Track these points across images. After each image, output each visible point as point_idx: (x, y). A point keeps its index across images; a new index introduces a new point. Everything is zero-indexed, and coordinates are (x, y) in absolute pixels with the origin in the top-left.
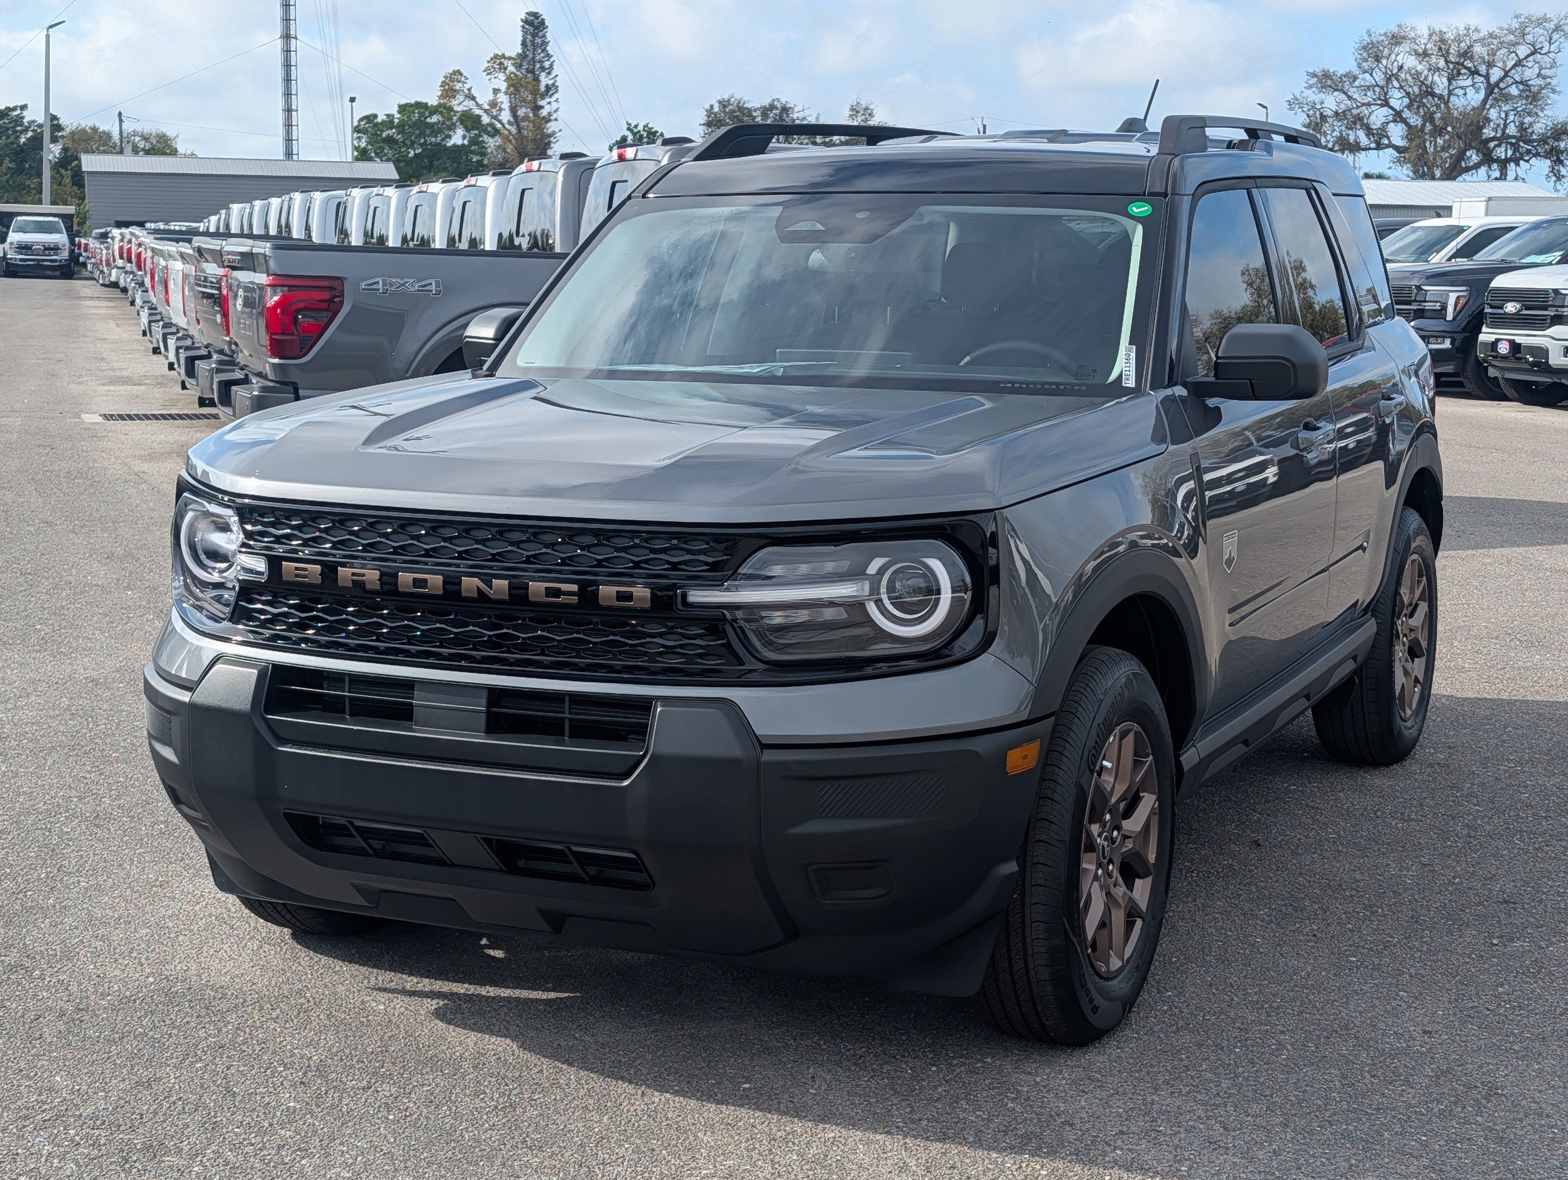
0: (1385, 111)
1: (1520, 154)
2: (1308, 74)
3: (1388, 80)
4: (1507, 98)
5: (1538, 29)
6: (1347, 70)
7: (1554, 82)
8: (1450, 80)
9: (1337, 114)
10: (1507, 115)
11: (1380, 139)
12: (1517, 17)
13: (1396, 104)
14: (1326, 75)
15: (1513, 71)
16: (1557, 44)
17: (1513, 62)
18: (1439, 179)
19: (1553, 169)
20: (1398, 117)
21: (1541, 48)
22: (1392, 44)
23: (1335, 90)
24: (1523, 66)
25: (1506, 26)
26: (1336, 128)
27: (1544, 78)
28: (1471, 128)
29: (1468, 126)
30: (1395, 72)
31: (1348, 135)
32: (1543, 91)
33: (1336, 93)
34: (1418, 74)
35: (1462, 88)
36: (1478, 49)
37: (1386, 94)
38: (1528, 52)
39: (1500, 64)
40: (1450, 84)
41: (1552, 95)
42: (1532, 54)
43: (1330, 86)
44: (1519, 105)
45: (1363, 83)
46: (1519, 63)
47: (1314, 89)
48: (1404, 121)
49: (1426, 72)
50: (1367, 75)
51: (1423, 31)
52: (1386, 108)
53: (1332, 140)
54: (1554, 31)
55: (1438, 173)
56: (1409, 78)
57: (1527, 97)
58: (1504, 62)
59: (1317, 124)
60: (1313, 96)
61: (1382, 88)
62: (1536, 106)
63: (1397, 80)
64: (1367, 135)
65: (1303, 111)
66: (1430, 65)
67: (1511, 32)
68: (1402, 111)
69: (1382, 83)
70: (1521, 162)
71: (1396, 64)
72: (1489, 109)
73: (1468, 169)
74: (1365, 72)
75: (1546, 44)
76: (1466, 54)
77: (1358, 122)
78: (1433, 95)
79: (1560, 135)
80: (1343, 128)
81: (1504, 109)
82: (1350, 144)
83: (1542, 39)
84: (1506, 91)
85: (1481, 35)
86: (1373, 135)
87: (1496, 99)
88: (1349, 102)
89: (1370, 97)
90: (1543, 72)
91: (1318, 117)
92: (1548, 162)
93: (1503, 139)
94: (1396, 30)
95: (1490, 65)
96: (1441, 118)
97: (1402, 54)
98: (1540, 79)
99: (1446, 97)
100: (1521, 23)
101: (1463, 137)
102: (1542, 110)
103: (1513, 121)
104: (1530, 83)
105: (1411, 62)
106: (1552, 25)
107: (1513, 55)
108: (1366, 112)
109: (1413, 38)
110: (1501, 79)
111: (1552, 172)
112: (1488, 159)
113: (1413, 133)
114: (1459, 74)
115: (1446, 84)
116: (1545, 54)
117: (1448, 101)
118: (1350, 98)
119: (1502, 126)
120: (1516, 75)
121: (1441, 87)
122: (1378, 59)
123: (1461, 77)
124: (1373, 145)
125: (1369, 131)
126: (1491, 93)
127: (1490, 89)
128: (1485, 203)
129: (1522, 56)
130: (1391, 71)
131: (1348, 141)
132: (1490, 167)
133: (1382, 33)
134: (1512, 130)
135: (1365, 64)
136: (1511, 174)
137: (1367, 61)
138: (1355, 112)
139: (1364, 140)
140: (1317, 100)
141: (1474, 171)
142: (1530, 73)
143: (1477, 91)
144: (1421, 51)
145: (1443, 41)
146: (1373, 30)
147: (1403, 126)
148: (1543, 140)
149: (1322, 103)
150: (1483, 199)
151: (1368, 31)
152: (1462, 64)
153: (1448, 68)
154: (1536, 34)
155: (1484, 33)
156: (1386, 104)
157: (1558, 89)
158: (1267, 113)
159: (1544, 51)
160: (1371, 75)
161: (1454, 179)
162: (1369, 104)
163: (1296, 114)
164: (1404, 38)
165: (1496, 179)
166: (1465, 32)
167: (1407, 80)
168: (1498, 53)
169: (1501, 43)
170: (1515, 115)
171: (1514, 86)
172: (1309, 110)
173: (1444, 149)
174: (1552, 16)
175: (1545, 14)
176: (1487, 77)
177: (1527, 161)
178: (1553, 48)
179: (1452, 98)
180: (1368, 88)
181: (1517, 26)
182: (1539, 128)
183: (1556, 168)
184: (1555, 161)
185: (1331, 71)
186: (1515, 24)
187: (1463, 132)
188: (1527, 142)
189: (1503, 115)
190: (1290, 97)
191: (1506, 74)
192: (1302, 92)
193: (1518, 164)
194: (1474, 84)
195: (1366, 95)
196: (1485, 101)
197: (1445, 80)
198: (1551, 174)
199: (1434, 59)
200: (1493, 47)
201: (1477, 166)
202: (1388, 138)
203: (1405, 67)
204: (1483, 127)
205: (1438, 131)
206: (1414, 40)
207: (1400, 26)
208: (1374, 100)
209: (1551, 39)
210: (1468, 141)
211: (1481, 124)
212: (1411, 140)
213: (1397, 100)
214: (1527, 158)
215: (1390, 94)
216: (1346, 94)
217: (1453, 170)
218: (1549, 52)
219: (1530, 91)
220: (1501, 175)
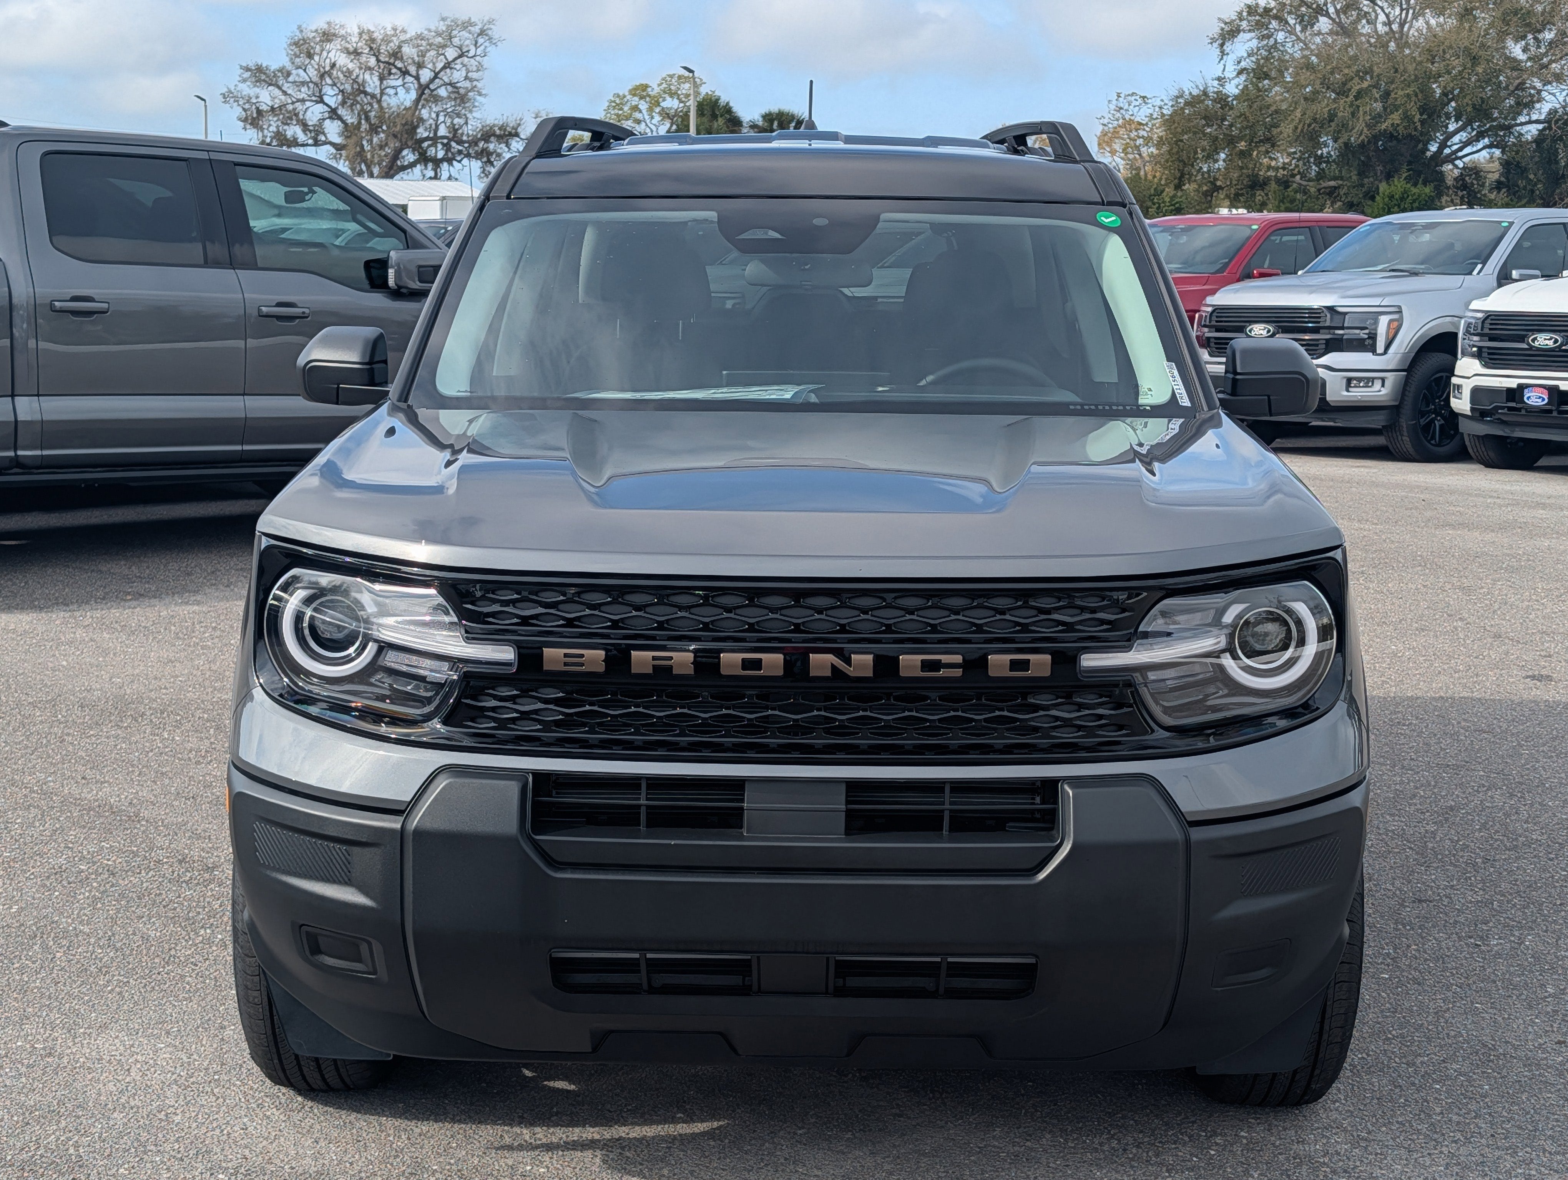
0: (320, 107)
1: (453, 154)
2: (241, 67)
3: (322, 77)
4: (437, 99)
5: (464, 33)
6: (281, 65)
7: (479, 85)
8: (382, 79)
9: (273, 109)
10: (438, 116)
11: (318, 135)
12: (444, 19)
13: (332, 101)
14: (259, 69)
15: (442, 73)
16: (482, 48)
17: (442, 65)
18: (377, 177)
19: (484, 170)
20: (333, 114)
21: (468, 51)
22: (323, 41)
23: (270, 85)
24: (451, 68)
25: (433, 28)
26: (272, 123)
27: (471, 80)
28: (406, 127)
29: (404, 125)
30: (327, 69)
31: (285, 131)
32: (470, 94)
33: (271, 88)
34: (350, 72)
35: (393, 87)
36: (407, 50)
37: (320, 91)
38: (456, 55)
39: (430, 66)
40: (381, 83)
41: (478, 98)
42: (460, 56)
43: (264, 81)
44: (448, 106)
45: (297, 79)
46: (448, 66)
47: (249, 83)
48: (340, 118)
49: (357, 70)
50: (301, 71)
51: (353, 29)
52: (321, 105)
53: (269, 135)
54: (479, 35)
55: (376, 170)
56: (341, 76)
57: (455, 99)
58: (434, 64)
59: (253, 119)
60: (247, 89)
61: (316, 84)
62: (464, 108)
63: (330, 77)
64: (304, 131)
65: (239, 105)
66: (360, 63)
67: (439, 34)
68: (337, 108)
69: (316, 79)
70: (455, 163)
71: (328, 61)
72: (420, 110)
73: (403, 168)
74: (298, 68)
75: (473, 48)
76: (396, 54)
77: (294, 117)
78: (366, 93)
79: (490, 137)
80: (279, 123)
81: (434, 110)
82: (287, 140)
83: (467, 42)
84: (435, 93)
85: (408, 36)
86: (310, 131)
87: (426, 100)
88: (283, 97)
89: (304, 93)
90: (470, 74)
91: (255, 111)
92: (479, 163)
93: (435, 140)
94: (326, 26)
95: (420, 66)
96: (375, 116)
97: (333, 52)
98: (468, 82)
99: (378, 96)
100: (448, 26)
101: (399, 136)
102: (471, 111)
103: (443, 122)
104: (458, 85)
105: (343, 60)
106: (476, 29)
107: (442, 57)
108: (301, 107)
109: (343, 36)
110: (432, 81)
111: (483, 172)
112: (424, 159)
113: (349, 130)
114: (390, 74)
115: (378, 83)
116: (471, 57)
117: (380, 100)
118: (285, 93)
119: (434, 126)
120: (445, 77)
121: (372, 85)
122: (310, 56)
123: (392, 77)
124: (310, 142)
125: (305, 126)
126: (423, 93)
127: (422, 89)
128: (439, 203)
129: (450, 59)
130: (324, 68)
131: (285, 136)
132: (426, 166)
133: (314, 29)
134: (442, 131)
135: (298, 60)
136: (445, 175)
137: (299, 57)
138: (290, 107)
139: (302, 137)
140: (252, 95)
141: (410, 170)
142: (458, 75)
143: (408, 90)
144: (351, 49)
145: (373, 40)
146: (304, 26)
147: (340, 123)
148: (474, 142)
149: (257, 97)
150: (438, 198)
151: (299, 27)
152: (393, 64)
153: (379, 68)
154: (463, 37)
155: (411, 33)
156: (321, 101)
157: (484, 92)
158: (206, 106)
159: (471, 54)
160: (305, 70)
161: (392, 177)
162: (303, 101)
163: (232, 107)
164: (334, 35)
165: (431, 178)
166: (392, 32)
167: (338, 78)
168: (428, 55)
169: (430, 45)
170: (445, 116)
171: (443, 88)
172: (244, 104)
173: (381, 147)
174: (476, 20)
175: (470, 19)
176: (417, 78)
177: (459, 162)
178: (479, 51)
179: (385, 97)
180: (303, 83)
181: (444, 29)
182: (471, 128)
183: (487, 169)
184: (486, 162)
185: (264, 65)
186: (442, 27)
187: (398, 132)
188: (460, 142)
189: (434, 115)
190: (224, 90)
191: (436, 76)
192: (236, 86)
193: (450, 164)
194: (405, 84)
195: (300, 91)
196: (418, 100)
197: (376, 79)
198: (482, 175)
199: (363, 59)
200: (421, 48)
201: (412, 165)
202: (324, 134)
203: (338, 66)
204: (417, 127)
205: (374, 129)
206: (344, 38)
207: (329, 23)
208: (309, 96)
209: (476, 42)
210: (404, 140)
211: (416, 124)
212: (347, 137)
213: (332, 98)
214: (459, 158)
215: (324, 91)
216: (279, 88)
217: (391, 168)
218: (475, 56)
219: (458, 93)
220: (436, 174)
